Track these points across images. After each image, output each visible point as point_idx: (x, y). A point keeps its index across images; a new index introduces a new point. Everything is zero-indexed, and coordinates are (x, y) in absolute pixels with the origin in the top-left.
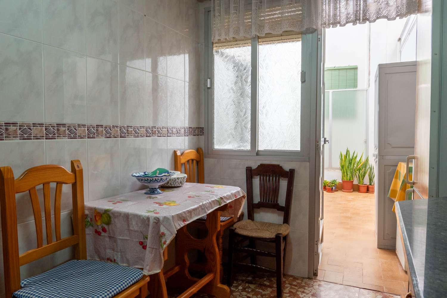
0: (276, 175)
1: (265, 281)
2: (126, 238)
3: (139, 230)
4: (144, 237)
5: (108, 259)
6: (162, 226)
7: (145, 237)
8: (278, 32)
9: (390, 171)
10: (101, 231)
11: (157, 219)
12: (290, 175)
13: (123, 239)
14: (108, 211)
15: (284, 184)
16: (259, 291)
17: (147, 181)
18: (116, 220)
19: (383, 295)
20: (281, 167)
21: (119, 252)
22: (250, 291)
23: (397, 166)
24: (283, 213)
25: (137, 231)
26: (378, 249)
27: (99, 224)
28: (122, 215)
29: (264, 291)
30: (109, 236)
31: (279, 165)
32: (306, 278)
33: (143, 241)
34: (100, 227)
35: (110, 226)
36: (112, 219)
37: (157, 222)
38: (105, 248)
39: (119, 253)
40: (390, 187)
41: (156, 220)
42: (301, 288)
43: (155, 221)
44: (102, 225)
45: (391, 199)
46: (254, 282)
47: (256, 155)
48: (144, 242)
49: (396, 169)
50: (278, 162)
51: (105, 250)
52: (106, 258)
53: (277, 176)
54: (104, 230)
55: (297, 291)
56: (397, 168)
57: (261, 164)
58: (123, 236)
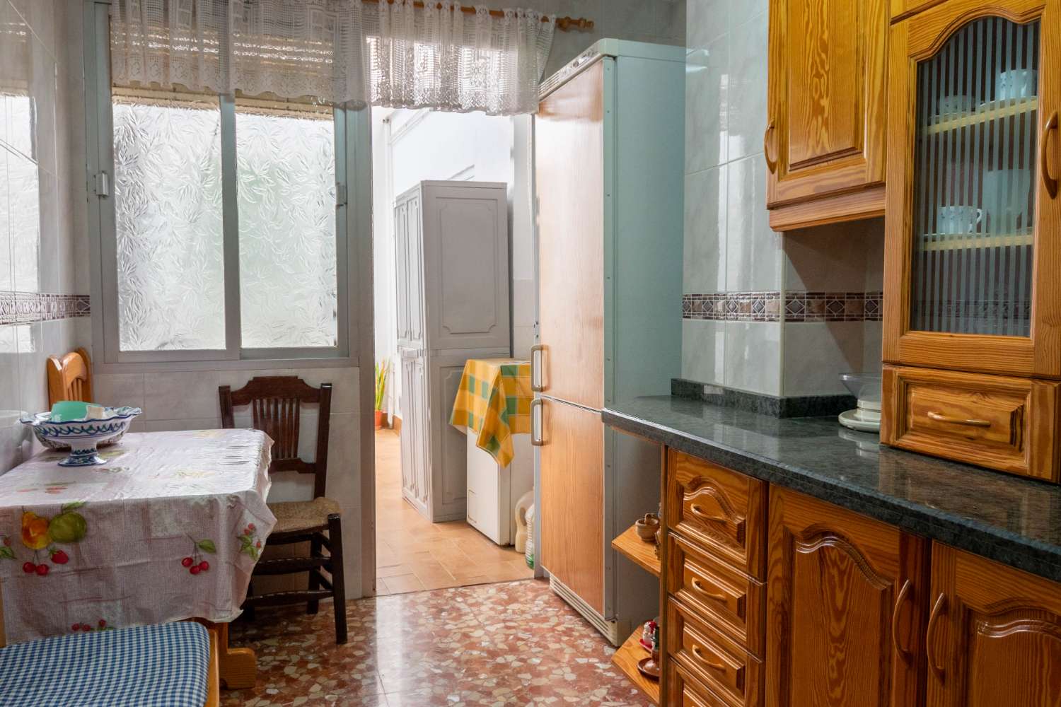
0: (292, 400)
1: (287, 626)
2: (139, 561)
3: (184, 534)
4: (195, 546)
5: (76, 628)
6: (247, 512)
7: (198, 547)
8: (287, 93)
9: (449, 377)
10: (49, 563)
11: (234, 499)
12: (322, 397)
13: (130, 566)
14: (75, 508)
15: (309, 416)
16: (294, 646)
17: (87, 431)
18: (106, 525)
19: (495, 587)
20: (302, 381)
21: (117, 600)
22: (274, 651)
23: (464, 366)
24: (311, 477)
25: (179, 537)
26: (435, 524)
27: (40, 544)
28: (128, 508)
29: (303, 642)
30: (75, 571)
31: (297, 377)
32: (359, 599)
33: (194, 556)
34: (45, 553)
35: (83, 545)
36: (91, 526)
37: (233, 506)
38: (65, 603)
39: (119, 602)
40: (453, 405)
41: (231, 501)
42: (364, 616)
43: (229, 504)
44: (51, 547)
45: (455, 429)
46: (267, 635)
47: (238, 358)
48: (194, 559)
49: (462, 372)
50: (294, 370)
51: (65, 609)
52: (70, 626)
53: (295, 400)
54: (60, 558)
55: (363, 623)
56: (464, 371)
57: (255, 378)
58: (131, 558)
